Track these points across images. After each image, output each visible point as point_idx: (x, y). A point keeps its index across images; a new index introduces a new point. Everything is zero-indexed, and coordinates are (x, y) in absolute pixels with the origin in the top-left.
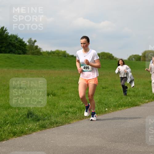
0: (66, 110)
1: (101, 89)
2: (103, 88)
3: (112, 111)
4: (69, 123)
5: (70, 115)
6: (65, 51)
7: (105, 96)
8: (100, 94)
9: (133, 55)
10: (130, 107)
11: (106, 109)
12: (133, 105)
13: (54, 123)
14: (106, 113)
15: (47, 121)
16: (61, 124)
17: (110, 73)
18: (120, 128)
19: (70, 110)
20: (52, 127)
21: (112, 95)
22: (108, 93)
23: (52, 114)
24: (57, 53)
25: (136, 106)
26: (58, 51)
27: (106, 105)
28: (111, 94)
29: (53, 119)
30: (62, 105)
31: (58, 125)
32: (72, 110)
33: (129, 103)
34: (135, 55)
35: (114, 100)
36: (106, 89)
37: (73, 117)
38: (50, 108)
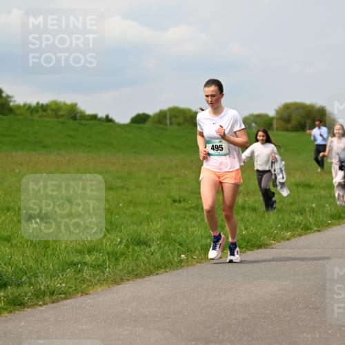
0: (76, 260)
1: (169, 204)
2: (175, 201)
3: (197, 262)
4: (84, 293)
5: (87, 272)
6: (76, 105)
7: (180, 222)
8: (166, 218)
9: (252, 115)
10: (244, 249)
11: (183, 256)
12: (251, 246)
13: (44, 293)
14: (182, 267)
15: (26, 288)
16: (63, 296)
17: (192, 161)
18: (218, 305)
19: (88, 258)
20: (41, 303)
21: (199, 220)
22: (188, 213)
23: (41, 269)
24: (52, 110)
25: (260, 247)
26: (55, 103)
27: (181, 244)
28: (194, 217)
29: (43, 283)
30: (66, 247)
31: (54, 297)
32: (94, 258)
33: (242, 239)
34: (259, 116)
35: (203, 233)
36: (183, 204)
37: (94, 276)
38: (35, 254)
